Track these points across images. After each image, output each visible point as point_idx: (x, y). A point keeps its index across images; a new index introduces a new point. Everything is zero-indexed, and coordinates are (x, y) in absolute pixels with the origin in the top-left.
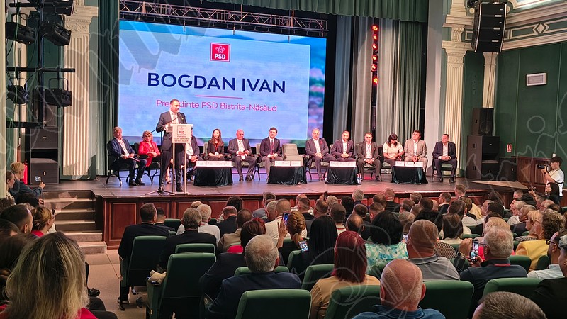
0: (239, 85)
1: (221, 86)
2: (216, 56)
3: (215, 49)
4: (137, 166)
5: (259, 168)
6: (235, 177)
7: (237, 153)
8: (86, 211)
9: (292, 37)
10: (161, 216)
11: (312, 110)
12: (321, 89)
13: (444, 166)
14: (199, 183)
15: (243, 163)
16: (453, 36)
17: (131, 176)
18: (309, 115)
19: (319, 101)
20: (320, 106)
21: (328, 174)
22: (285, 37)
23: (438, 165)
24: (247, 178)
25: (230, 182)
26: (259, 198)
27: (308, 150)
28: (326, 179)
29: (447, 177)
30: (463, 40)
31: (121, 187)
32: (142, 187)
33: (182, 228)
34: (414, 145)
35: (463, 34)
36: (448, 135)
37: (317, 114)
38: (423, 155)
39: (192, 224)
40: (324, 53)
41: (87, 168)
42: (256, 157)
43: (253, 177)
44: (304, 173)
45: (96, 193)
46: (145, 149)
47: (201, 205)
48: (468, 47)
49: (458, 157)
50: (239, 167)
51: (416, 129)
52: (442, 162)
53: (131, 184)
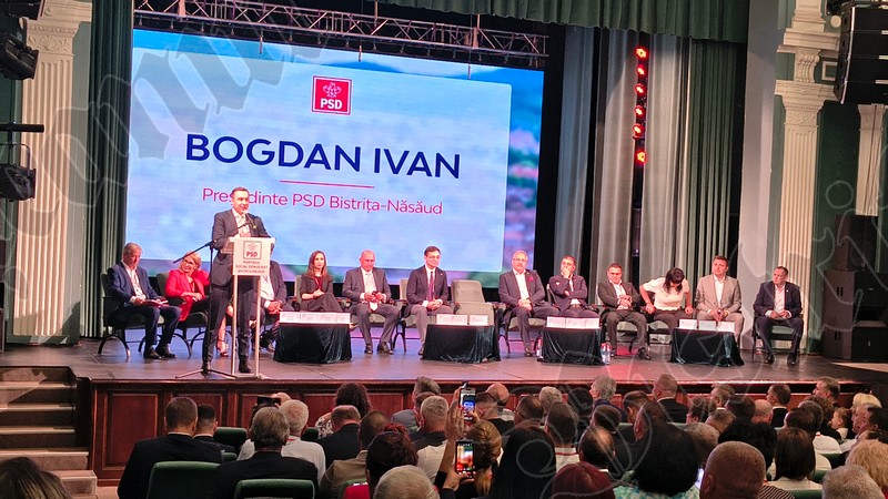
0: (367, 161)
1: (332, 163)
2: (324, 102)
3: (321, 88)
4: (161, 320)
5: (404, 327)
6: (357, 345)
7: (362, 296)
8: (56, 407)
9: (475, 68)
10: (207, 421)
11: (512, 214)
12: (531, 171)
13: (777, 330)
14: (283, 357)
15: (374, 318)
16: (799, 71)
17: (149, 339)
18: (507, 223)
19: (527, 195)
20: (529, 206)
21: (544, 342)
22: (462, 67)
23: (765, 327)
24: (380, 349)
25: (347, 355)
26: (405, 388)
27: (503, 293)
28: (539, 353)
29: (783, 352)
30: (818, 79)
31: (128, 362)
32: (170, 362)
33: (249, 447)
34: (716, 287)
35: (818, 68)
36: (785, 269)
37: (522, 221)
38: (735, 306)
39: (269, 440)
40: (539, 101)
41: (61, 323)
42: (400, 305)
43: (393, 345)
44: (495, 338)
45: (79, 373)
46: (178, 286)
47: (288, 402)
48: (827, 93)
49: (805, 313)
50: (366, 326)
51: (720, 254)
52: (771, 322)
53: (148, 356)
